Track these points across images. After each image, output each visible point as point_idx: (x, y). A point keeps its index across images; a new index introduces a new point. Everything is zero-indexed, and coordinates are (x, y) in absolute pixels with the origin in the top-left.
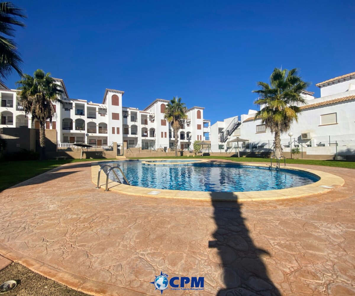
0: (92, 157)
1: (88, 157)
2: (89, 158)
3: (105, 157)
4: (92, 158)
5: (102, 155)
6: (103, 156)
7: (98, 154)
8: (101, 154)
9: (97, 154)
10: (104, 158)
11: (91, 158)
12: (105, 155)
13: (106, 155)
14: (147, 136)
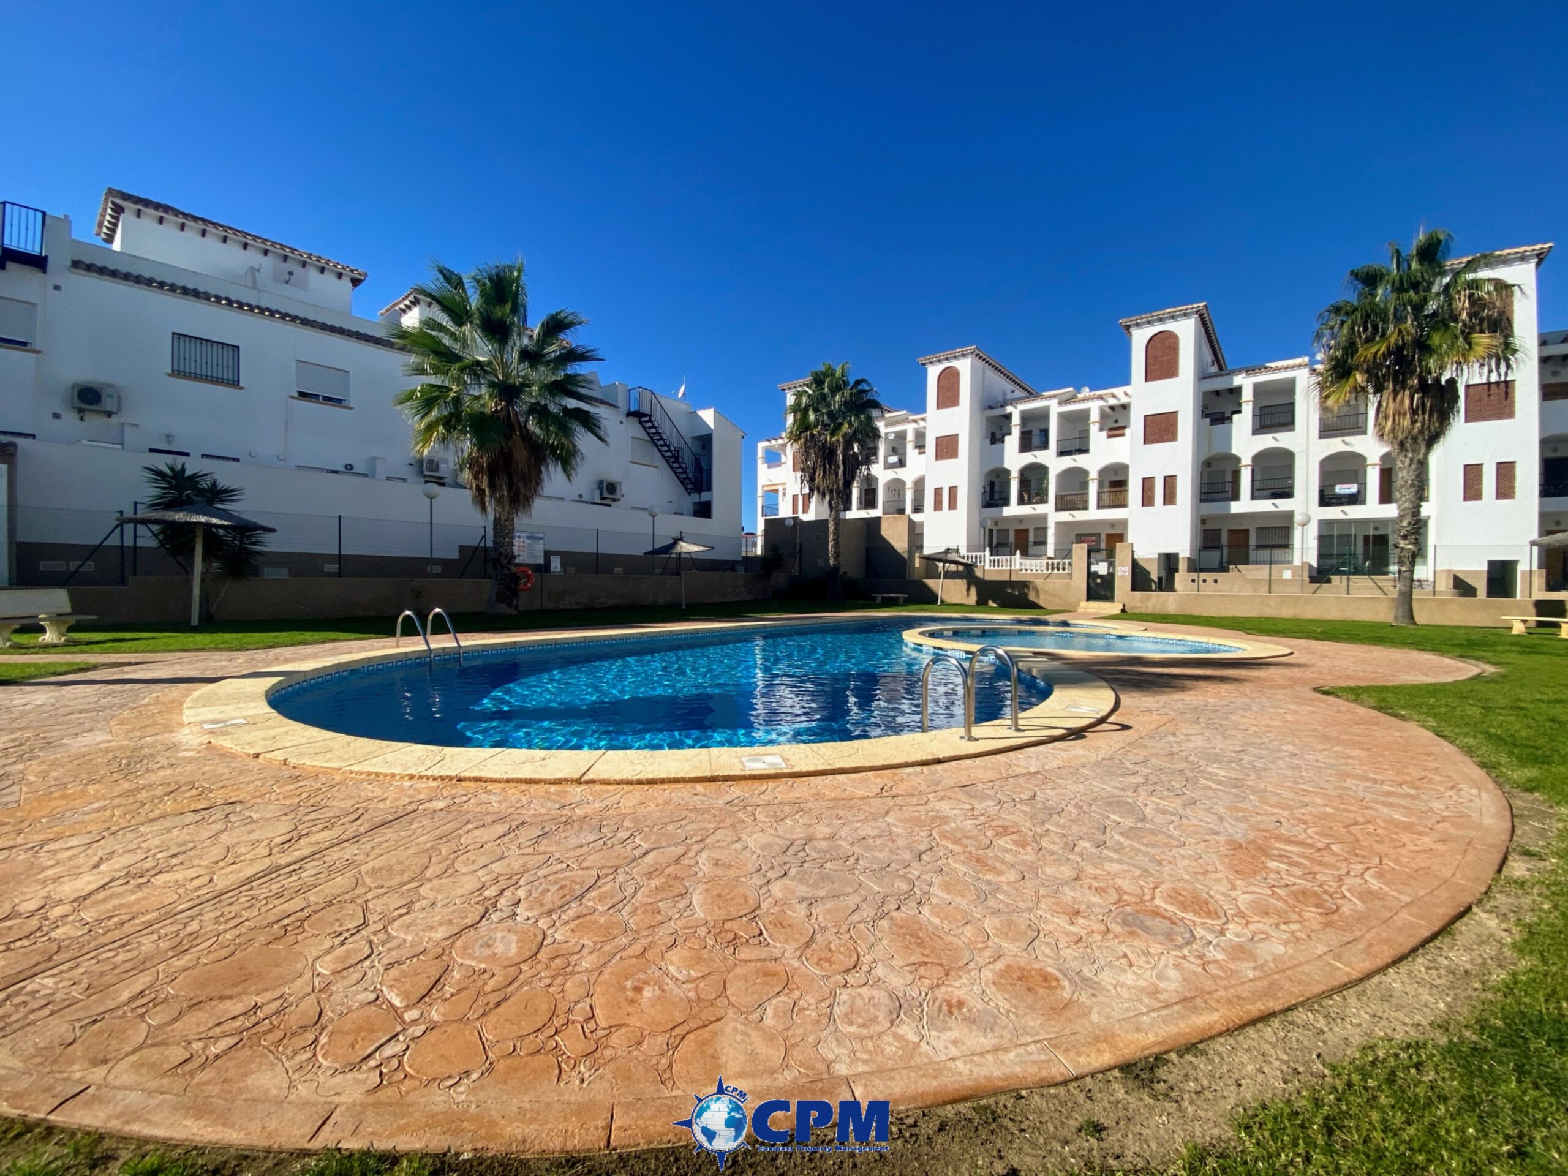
0: (994, 602)
1: (982, 602)
2: (986, 604)
3: (1036, 601)
4: (995, 605)
5: (1027, 595)
6: (1032, 597)
7: (1013, 589)
8: (1023, 589)
9: (1009, 591)
10: (1035, 606)
11: (991, 604)
12: (1038, 596)
13: (1042, 596)
14: (1355, 499)
